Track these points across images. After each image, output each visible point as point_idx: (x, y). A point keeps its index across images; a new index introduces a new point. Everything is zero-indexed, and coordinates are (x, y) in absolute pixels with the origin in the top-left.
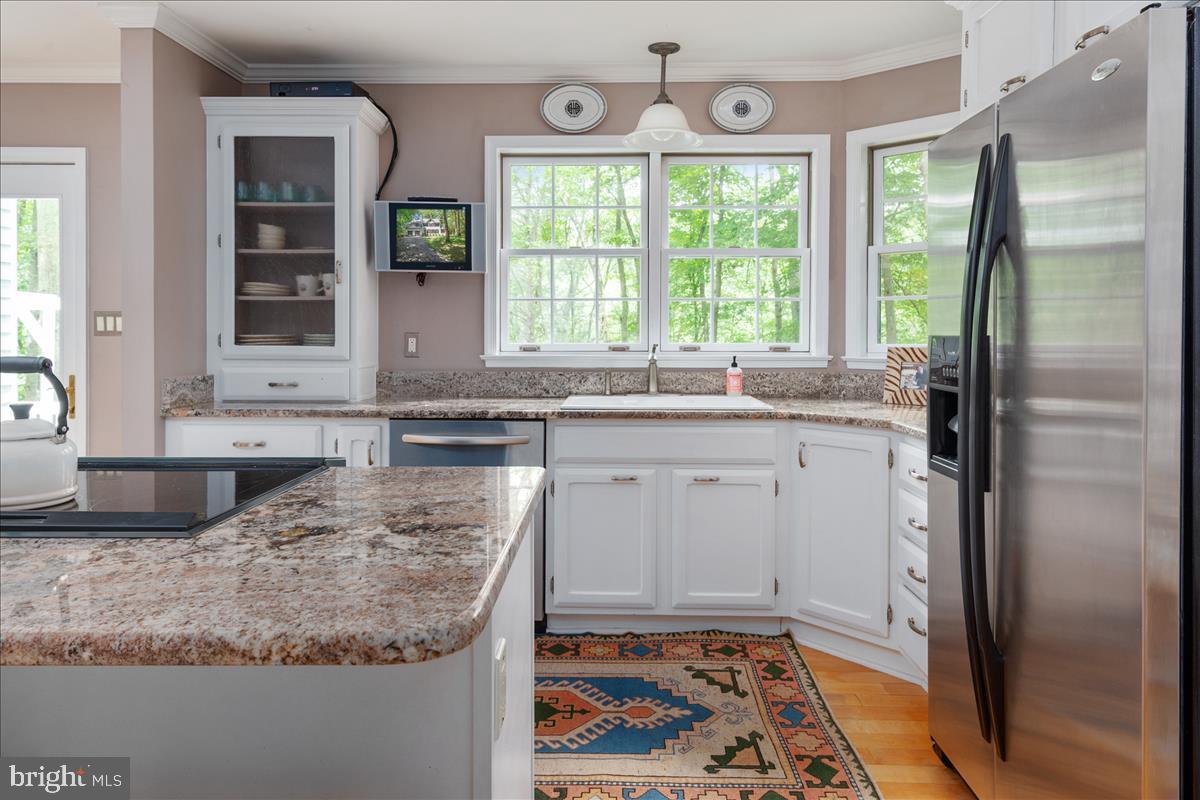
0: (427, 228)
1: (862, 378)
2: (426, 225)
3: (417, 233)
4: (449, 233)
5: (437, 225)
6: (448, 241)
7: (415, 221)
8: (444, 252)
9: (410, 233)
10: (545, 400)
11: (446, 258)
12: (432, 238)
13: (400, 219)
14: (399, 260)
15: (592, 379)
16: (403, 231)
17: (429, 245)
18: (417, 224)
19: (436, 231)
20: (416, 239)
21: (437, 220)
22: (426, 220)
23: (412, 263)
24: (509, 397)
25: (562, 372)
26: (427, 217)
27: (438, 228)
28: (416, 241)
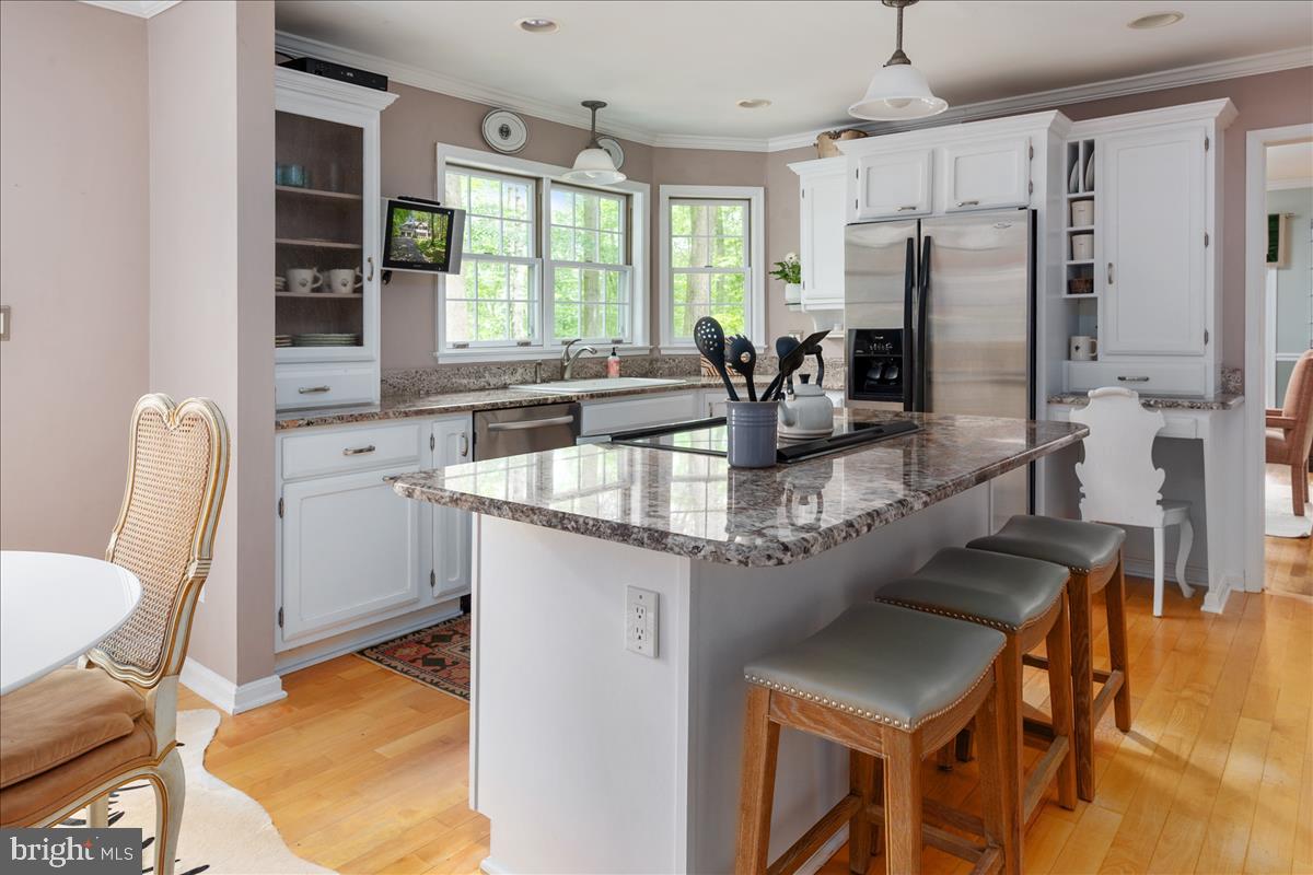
0: (418, 231)
1: (674, 361)
2: (417, 228)
3: (409, 234)
4: (434, 237)
5: (425, 228)
6: (433, 244)
7: (407, 223)
8: (428, 255)
9: (403, 234)
10: (487, 392)
11: (428, 260)
12: (420, 240)
13: (396, 219)
14: (392, 259)
15: (520, 371)
16: (397, 231)
17: (417, 247)
18: (409, 226)
19: (423, 235)
20: (408, 240)
21: (426, 224)
22: (417, 223)
23: (401, 262)
24: (461, 391)
25: (500, 365)
26: (419, 220)
27: (425, 231)
28: (407, 242)
